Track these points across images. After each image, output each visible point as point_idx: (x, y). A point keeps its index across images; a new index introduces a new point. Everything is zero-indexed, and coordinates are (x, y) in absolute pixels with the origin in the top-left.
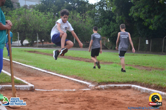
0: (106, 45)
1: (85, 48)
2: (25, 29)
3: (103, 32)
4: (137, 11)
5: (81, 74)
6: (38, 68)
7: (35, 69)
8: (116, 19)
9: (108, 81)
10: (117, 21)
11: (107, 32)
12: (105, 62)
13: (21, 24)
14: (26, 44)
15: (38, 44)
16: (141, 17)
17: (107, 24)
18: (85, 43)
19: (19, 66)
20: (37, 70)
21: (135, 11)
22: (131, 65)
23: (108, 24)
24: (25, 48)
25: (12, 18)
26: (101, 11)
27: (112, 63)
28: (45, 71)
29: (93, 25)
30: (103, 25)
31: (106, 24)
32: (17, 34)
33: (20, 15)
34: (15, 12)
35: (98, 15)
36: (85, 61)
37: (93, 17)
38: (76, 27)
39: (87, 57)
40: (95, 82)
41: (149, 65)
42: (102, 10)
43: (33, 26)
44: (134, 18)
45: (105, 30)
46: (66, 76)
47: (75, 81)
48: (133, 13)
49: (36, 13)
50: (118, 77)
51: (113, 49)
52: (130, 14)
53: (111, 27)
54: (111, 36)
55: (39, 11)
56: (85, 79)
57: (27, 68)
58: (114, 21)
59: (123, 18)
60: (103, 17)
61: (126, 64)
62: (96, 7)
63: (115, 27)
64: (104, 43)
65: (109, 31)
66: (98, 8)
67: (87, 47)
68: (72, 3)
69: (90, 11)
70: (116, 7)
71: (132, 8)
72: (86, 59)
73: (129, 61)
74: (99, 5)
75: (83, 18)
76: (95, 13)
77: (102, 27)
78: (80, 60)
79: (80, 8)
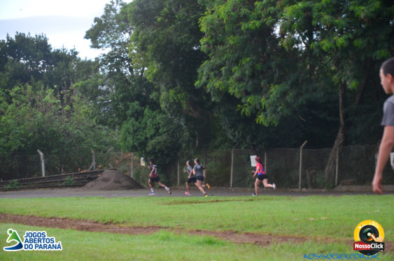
0: (137, 175)
1: (77, 189)
3: (125, 139)
4: (218, 75)
8: (161, 100)
10: (163, 106)
11: (137, 139)
12: (135, 228)
16: (231, 91)
17: (136, 115)
18: (75, 175)
21: (212, 74)
22: (211, 233)
23: (138, 115)
26: (115, 78)
27: (156, 228)
29: (94, 120)
30: (125, 118)
31: (132, 116)
35: (107, 92)
36: (78, 229)
37: (94, 98)
38: (43, 130)
39: (83, 216)
41: (264, 229)
42: (118, 76)
44: (209, 93)
45: (129, 133)
48: (208, 79)
52: (197, 83)
53: (148, 123)
54: (148, 149)
58: (155, 106)
59: (179, 96)
60: (121, 95)
61: (197, 231)
62: (100, 69)
63: (159, 124)
64: (130, 170)
65: (142, 136)
66: (107, 71)
67: (81, 186)
68: (31, 61)
69: (85, 80)
70: (159, 65)
71: (205, 67)
72: (79, 220)
73: (205, 222)
74: (109, 64)
75: (65, 102)
76: (97, 86)
77: (120, 124)
78: (62, 227)
79: (55, 73)
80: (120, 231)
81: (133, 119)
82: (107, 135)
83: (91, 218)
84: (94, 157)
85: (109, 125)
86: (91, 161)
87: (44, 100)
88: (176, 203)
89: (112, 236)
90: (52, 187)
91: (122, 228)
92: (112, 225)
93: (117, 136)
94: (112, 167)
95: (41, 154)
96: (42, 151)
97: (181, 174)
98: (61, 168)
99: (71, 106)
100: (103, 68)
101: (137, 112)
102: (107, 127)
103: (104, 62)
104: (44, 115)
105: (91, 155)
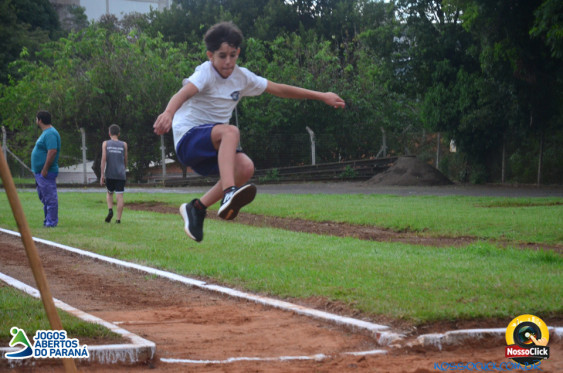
0: (445, 165)
1: (360, 183)
2: (109, 112)
3: (430, 113)
5: (345, 290)
6: (171, 271)
7: (159, 277)
8: (481, 58)
10: (484, 66)
11: (447, 114)
12: (441, 238)
13: (93, 95)
15: (164, 172)
17: (445, 79)
18: (357, 163)
19: (89, 267)
20: (166, 279)
22: (549, 247)
23: (448, 79)
25: (54, 71)
26: (416, 26)
27: (470, 239)
28: (199, 283)
29: (386, 85)
30: (429, 83)
31: (440, 80)
32: (78, 135)
33: (86, 56)
34: (67, 45)
35: (405, 46)
36: (361, 238)
37: (387, 54)
39: (368, 221)
40: (404, 319)
42: (421, 24)
43: (142, 102)
45: (435, 105)
47: (320, 321)
49: (153, 47)
50: (498, 296)
51: (473, 182)
53: (462, 90)
54: (460, 128)
55: (165, 40)
56: (361, 311)
57: (123, 271)
58: (473, 66)
59: (508, 51)
60: (425, 50)
61: (530, 244)
62: (396, 13)
63: (478, 91)
64: (435, 158)
65: (453, 108)
66: (406, 16)
67: (364, 179)
68: (300, 2)
69: (374, 28)
70: (480, 8)
72: (362, 225)
73: (540, 231)
74: (410, 5)
75: (346, 59)
76: (392, 37)
77: (422, 92)
78: (339, 234)
79: (333, 17)
80: (419, 242)
81: (441, 84)
82: (404, 107)
83: (380, 222)
84: (384, 138)
85: (407, 93)
86: (379, 143)
87: (316, 56)
88: (499, 205)
89: (409, 247)
90: (326, 180)
91: (422, 237)
92: (408, 234)
93: (418, 108)
94: (409, 152)
95: (311, 132)
96: (312, 128)
97: (507, 164)
98: (337, 153)
99: (355, 65)
100: (401, 11)
101: (446, 74)
102: (403, 96)
103: (403, 3)
104: (316, 77)
105: (381, 135)
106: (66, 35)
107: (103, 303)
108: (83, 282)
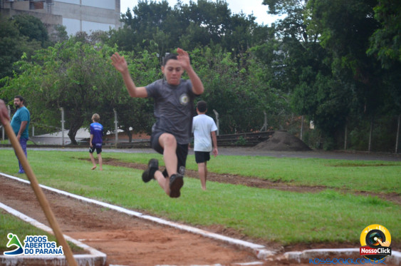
0: (306, 137)
1: (248, 148)
2: (80, 97)
3: (297, 102)
4: (390, 43)
5: (236, 221)
6: (119, 206)
7: (110, 209)
8: (332, 66)
9: (311, 239)
10: (334, 72)
11: (308, 103)
12: (302, 186)
13: (70, 85)
14: (85, 139)
15: (117, 138)
17: (308, 79)
18: (247, 135)
19: (63, 202)
20: (115, 211)
21: (383, 42)
22: (375, 194)
23: (310, 80)
24: (82, 150)
25: (44, 69)
26: (289, 44)
27: (323, 187)
28: (137, 214)
29: (268, 84)
30: (297, 82)
31: (305, 80)
32: (59, 112)
33: (66, 59)
34: (53, 51)
35: (282, 56)
36: (248, 185)
37: (269, 63)
38: (220, 91)
39: (253, 174)
40: (275, 241)
42: (292, 42)
43: (103, 91)
44: (380, 61)
45: (301, 97)
46: (195, 226)
47: (219, 241)
48: (379, 47)
49: (111, 54)
50: (339, 227)
51: (325, 149)
52: (368, 51)
53: (319, 87)
54: (317, 113)
55: (119, 49)
56: (246, 235)
57: (87, 205)
58: (327, 71)
59: (351, 62)
60: (295, 60)
61: (362, 192)
62: (276, 35)
63: (329, 88)
64: (299, 133)
65: (312, 99)
66: (282, 36)
67: (252, 146)
68: (211, 25)
69: (261, 44)
70: (332, 32)
71: (377, 35)
72: (250, 177)
73: (369, 183)
74: (285, 29)
75: (241, 65)
76: (272, 50)
77: (292, 88)
78: (234, 183)
79: (233, 36)
80: (288, 189)
81: (305, 83)
82: (280, 98)
83: (261, 175)
84: (266, 118)
85: (282, 89)
86: (263, 123)
87: (221, 62)
88: (342, 165)
89: (280, 193)
90: (226, 146)
91: (289, 186)
92: (280, 184)
93: (288, 98)
94: (282, 128)
95: (216, 113)
96: (216, 110)
97: (348, 138)
98: (234, 128)
99: (247, 69)
100: (279, 33)
101: (309, 76)
102: (280, 90)
103: (280, 28)
104: (221, 76)
105: (264, 116)
106: (53, 45)
107: (72, 226)
108: (59, 212)
